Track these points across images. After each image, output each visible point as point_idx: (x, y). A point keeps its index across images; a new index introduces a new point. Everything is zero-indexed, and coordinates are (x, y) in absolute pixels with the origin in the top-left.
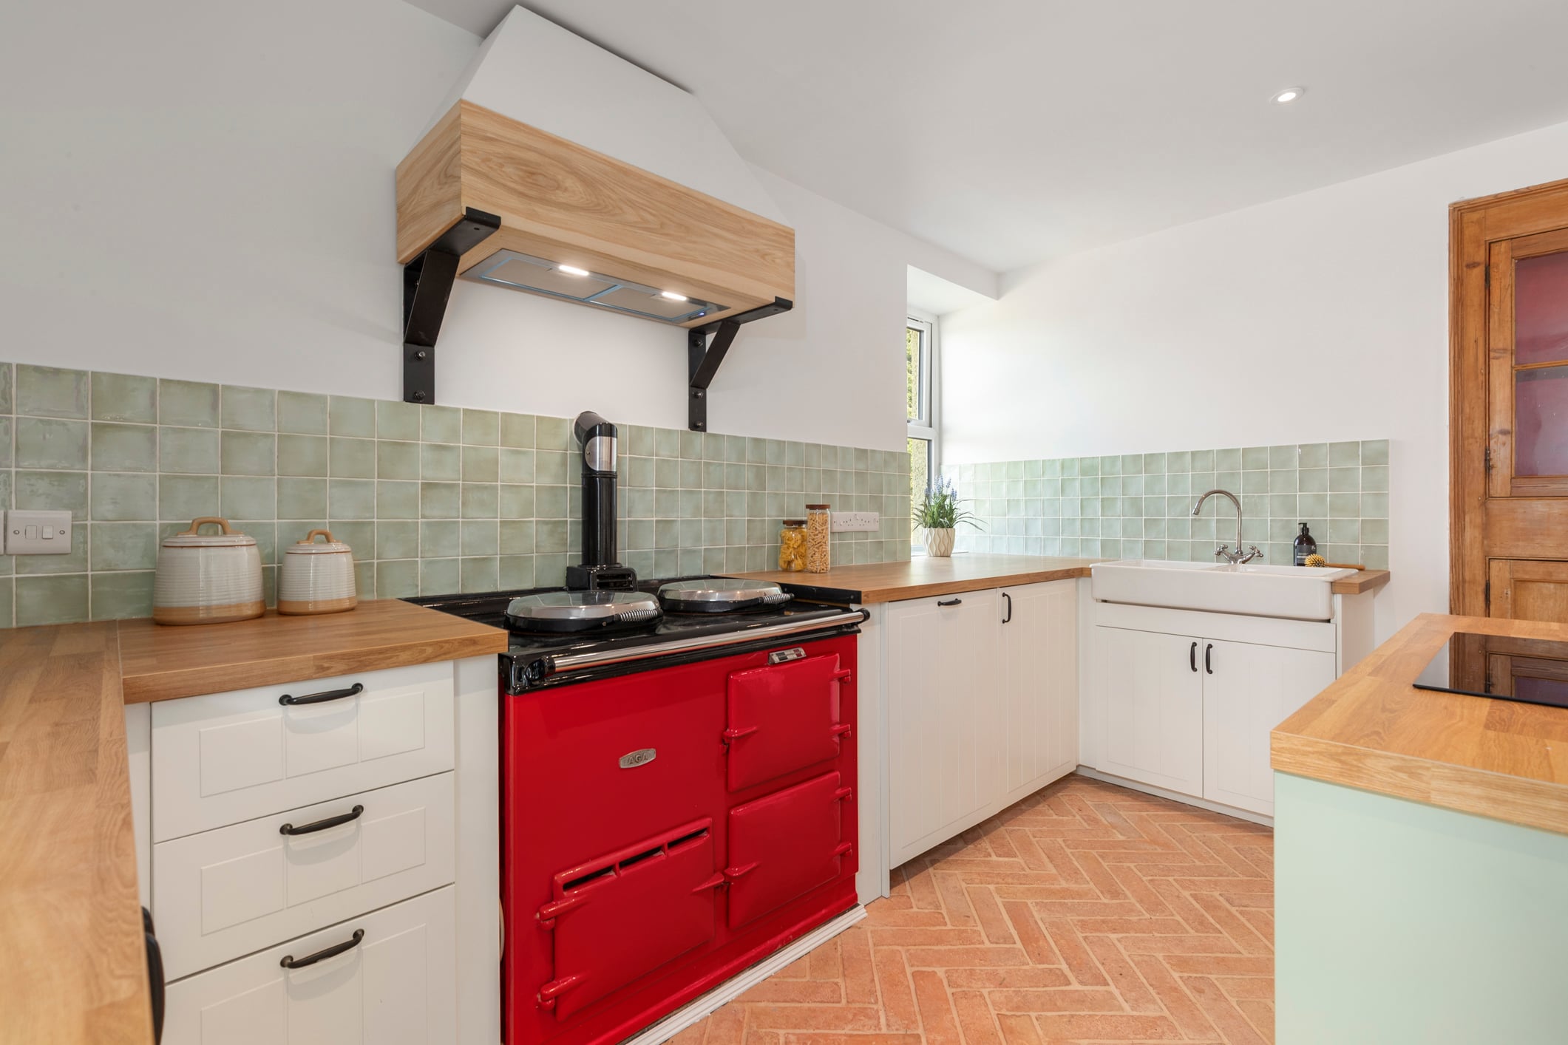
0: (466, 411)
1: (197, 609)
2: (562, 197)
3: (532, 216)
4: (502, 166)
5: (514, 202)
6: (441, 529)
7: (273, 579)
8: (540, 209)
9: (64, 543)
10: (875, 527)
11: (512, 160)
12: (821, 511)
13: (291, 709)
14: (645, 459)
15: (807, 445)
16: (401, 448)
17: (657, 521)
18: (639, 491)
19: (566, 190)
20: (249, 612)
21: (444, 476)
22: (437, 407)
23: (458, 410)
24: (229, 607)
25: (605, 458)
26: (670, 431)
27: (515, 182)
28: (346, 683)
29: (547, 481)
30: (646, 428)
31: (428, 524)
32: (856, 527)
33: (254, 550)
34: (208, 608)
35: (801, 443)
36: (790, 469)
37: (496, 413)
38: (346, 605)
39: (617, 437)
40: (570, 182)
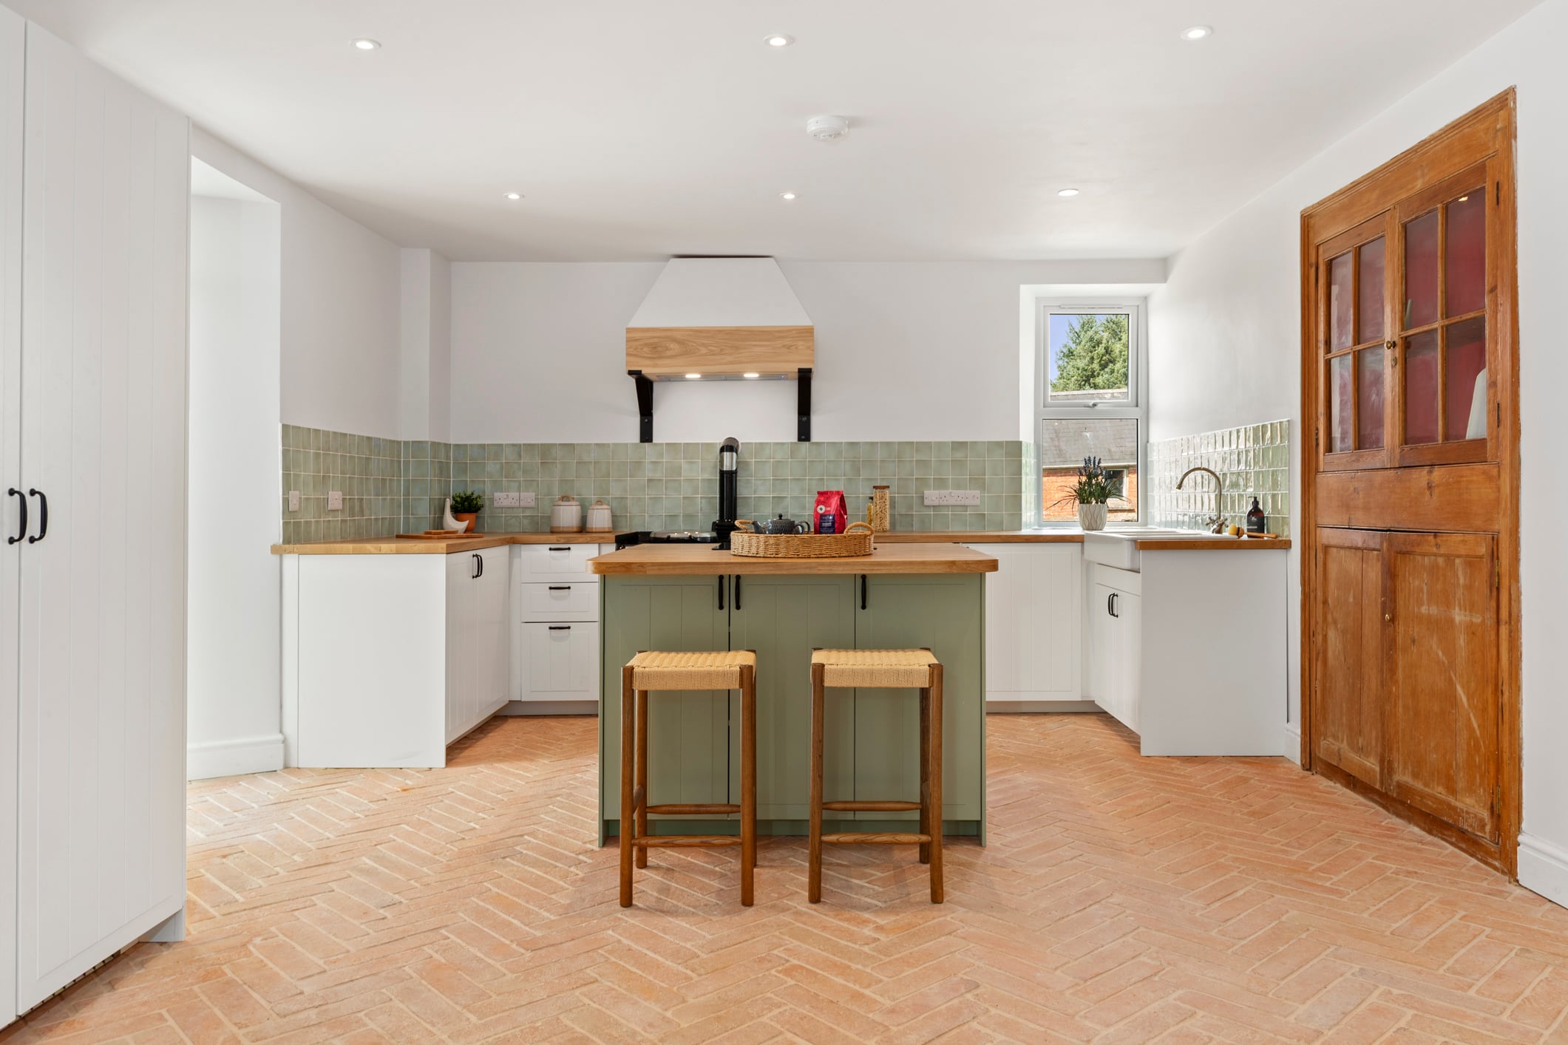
0: (667, 444)
1: (559, 527)
2: (669, 353)
3: (656, 366)
4: (642, 349)
5: (648, 362)
6: (656, 500)
7: (584, 519)
8: (659, 362)
9: (533, 504)
10: (977, 502)
11: (646, 345)
12: (881, 490)
13: (552, 552)
14: (765, 462)
15: (899, 443)
16: (638, 465)
17: (773, 497)
18: (761, 480)
19: (671, 349)
20: (575, 530)
21: (657, 476)
22: (656, 444)
23: (663, 444)
24: (569, 527)
25: (728, 465)
26: (783, 444)
27: (648, 354)
28: (566, 546)
29: (707, 476)
30: (767, 443)
31: (650, 498)
32: (952, 502)
33: (579, 507)
34: (563, 527)
35: (894, 443)
36: (882, 461)
37: (681, 444)
38: (607, 530)
39: (737, 452)
40: (672, 346)
